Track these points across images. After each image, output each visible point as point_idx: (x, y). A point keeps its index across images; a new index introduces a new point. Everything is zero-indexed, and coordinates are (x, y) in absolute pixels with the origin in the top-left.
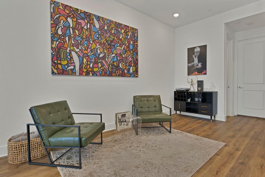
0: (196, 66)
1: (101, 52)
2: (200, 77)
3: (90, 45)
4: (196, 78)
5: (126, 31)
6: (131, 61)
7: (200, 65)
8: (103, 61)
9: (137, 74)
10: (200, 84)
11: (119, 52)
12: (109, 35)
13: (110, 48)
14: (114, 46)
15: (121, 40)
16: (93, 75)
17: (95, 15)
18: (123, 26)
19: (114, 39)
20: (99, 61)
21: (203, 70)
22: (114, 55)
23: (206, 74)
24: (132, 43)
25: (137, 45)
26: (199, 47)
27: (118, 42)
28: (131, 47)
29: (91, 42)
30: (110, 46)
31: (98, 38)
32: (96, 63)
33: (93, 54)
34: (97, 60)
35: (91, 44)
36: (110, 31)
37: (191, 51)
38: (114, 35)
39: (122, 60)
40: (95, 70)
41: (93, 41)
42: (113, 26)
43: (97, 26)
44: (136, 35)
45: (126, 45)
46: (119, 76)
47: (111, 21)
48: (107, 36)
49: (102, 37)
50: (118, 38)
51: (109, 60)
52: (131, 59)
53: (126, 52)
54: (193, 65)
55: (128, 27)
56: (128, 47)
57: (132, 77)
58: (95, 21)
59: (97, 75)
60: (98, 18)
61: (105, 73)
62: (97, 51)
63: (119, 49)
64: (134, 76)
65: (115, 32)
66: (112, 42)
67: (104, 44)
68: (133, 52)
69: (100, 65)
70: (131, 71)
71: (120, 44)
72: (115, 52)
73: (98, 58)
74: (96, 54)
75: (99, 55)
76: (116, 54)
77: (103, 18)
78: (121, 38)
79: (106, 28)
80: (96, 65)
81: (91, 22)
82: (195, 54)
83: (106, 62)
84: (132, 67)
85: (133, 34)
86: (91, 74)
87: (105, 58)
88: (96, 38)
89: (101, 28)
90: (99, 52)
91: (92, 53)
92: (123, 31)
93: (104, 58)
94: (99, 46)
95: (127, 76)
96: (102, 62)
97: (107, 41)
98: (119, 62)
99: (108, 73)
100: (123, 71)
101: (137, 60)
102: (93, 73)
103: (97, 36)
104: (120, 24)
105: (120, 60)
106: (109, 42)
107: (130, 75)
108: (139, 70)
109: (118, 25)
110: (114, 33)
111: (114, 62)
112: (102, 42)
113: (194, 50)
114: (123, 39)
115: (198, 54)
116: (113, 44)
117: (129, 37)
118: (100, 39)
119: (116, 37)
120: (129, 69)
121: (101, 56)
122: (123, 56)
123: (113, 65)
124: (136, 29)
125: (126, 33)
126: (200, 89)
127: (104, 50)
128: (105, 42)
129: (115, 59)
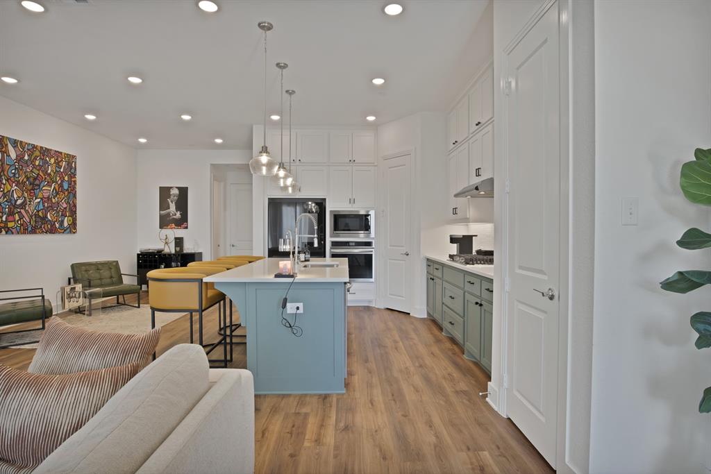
0: (173, 215)
1: (19, 197)
2: (180, 233)
3: (2, 186)
4: (173, 233)
5: (57, 160)
6: (65, 208)
7: (178, 215)
8: (23, 211)
9: (75, 229)
10: (179, 242)
11: (46, 195)
12: (31, 168)
13: (32, 189)
14: (39, 186)
15: (50, 175)
16: (6, 233)
17: (9, 139)
18: (52, 153)
19: (39, 174)
20: (16, 211)
21: (182, 222)
22: (39, 200)
23: (187, 228)
24: (66, 178)
25: (75, 182)
26: (177, 187)
27: (45, 178)
28: (66, 186)
29: (4, 181)
30: (33, 186)
31: (14, 174)
32: (11, 214)
33: (6, 201)
34: (12, 210)
35: (4, 185)
36: (33, 162)
37: (165, 192)
38: (38, 168)
39: (51, 208)
40: (10, 225)
41: (7, 180)
42: (37, 153)
43: (13, 155)
44: (73, 165)
45: (57, 182)
46: (46, 233)
47: (34, 147)
48: (28, 170)
49: (21, 172)
50: (46, 173)
51: (31, 208)
52: (65, 205)
53: (57, 193)
54: (169, 214)
55: (61, 153)
56: (61, 186)
57: (68, 233)
58: (10, 148)
59: (13, 233)
60: (15, 143)
61: (25, 230)
62: (12, 196)
63: (47, 190)
64: (70, 232)
65: (41, 164)
66: (35, 179)
67: (24, 183)
68: (69, 193)
69: (17, 217)
70: (66, 224)
71: (48, 182)
72: (40, 196)
73: (15, 206)
74: (11, 200)
75: (16, 201)
76: (41, 199)
77: (21, 142)
78: (49, 172)
79: (26, 158)
80: (11, 218)
81: (3, 150)
82: (172, 197)
83: (27, 212)
84: (66, 218)
85: (69, 164)
86: (4, 232)
87: (25, 206)
88: (12, 175)
89: (20, 158)
90: (15, 196)
91: (5, 199)
92: (53, 161)
93: (23, 205)
94: (16, 187)
95: (60, 233)
96: (20, 212)
97: (28, 179)
98: (46, 210)
99: (30, 229)
100: (53, 225)
101: (75, 206)
102: (7, 229)
103: (13, 171)
104: (48, 150)
105: (48, 207)
106: (31, 179)
107: (64, 231)
108: (78, 222)
109: (45, 152)
110: (39, 165)
111: (38, 211)
112: (21, 181)
113: (169, 192)
114: (52, 174)
115: (176, 198)
116: (37, 182)
117: (62, 170)
118: (17, 176)
119: (43, 171)
120: (62, 222)
121: (19, 202)
122: (53, 200)
123: (37, 216)
124: (74, 157)
125: (58, 164)
126: (178, 249)
127: (23, 194)
128: (25, 180)
129: (41, 207)
